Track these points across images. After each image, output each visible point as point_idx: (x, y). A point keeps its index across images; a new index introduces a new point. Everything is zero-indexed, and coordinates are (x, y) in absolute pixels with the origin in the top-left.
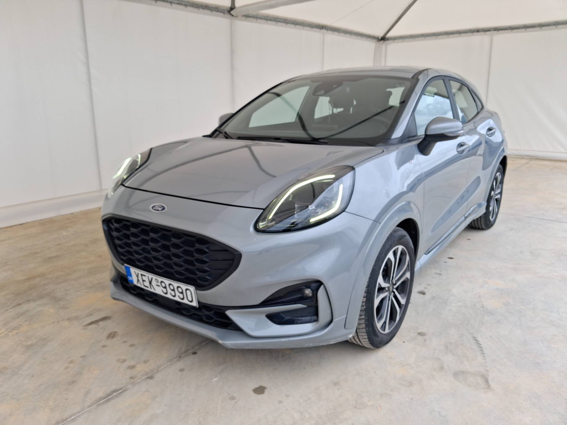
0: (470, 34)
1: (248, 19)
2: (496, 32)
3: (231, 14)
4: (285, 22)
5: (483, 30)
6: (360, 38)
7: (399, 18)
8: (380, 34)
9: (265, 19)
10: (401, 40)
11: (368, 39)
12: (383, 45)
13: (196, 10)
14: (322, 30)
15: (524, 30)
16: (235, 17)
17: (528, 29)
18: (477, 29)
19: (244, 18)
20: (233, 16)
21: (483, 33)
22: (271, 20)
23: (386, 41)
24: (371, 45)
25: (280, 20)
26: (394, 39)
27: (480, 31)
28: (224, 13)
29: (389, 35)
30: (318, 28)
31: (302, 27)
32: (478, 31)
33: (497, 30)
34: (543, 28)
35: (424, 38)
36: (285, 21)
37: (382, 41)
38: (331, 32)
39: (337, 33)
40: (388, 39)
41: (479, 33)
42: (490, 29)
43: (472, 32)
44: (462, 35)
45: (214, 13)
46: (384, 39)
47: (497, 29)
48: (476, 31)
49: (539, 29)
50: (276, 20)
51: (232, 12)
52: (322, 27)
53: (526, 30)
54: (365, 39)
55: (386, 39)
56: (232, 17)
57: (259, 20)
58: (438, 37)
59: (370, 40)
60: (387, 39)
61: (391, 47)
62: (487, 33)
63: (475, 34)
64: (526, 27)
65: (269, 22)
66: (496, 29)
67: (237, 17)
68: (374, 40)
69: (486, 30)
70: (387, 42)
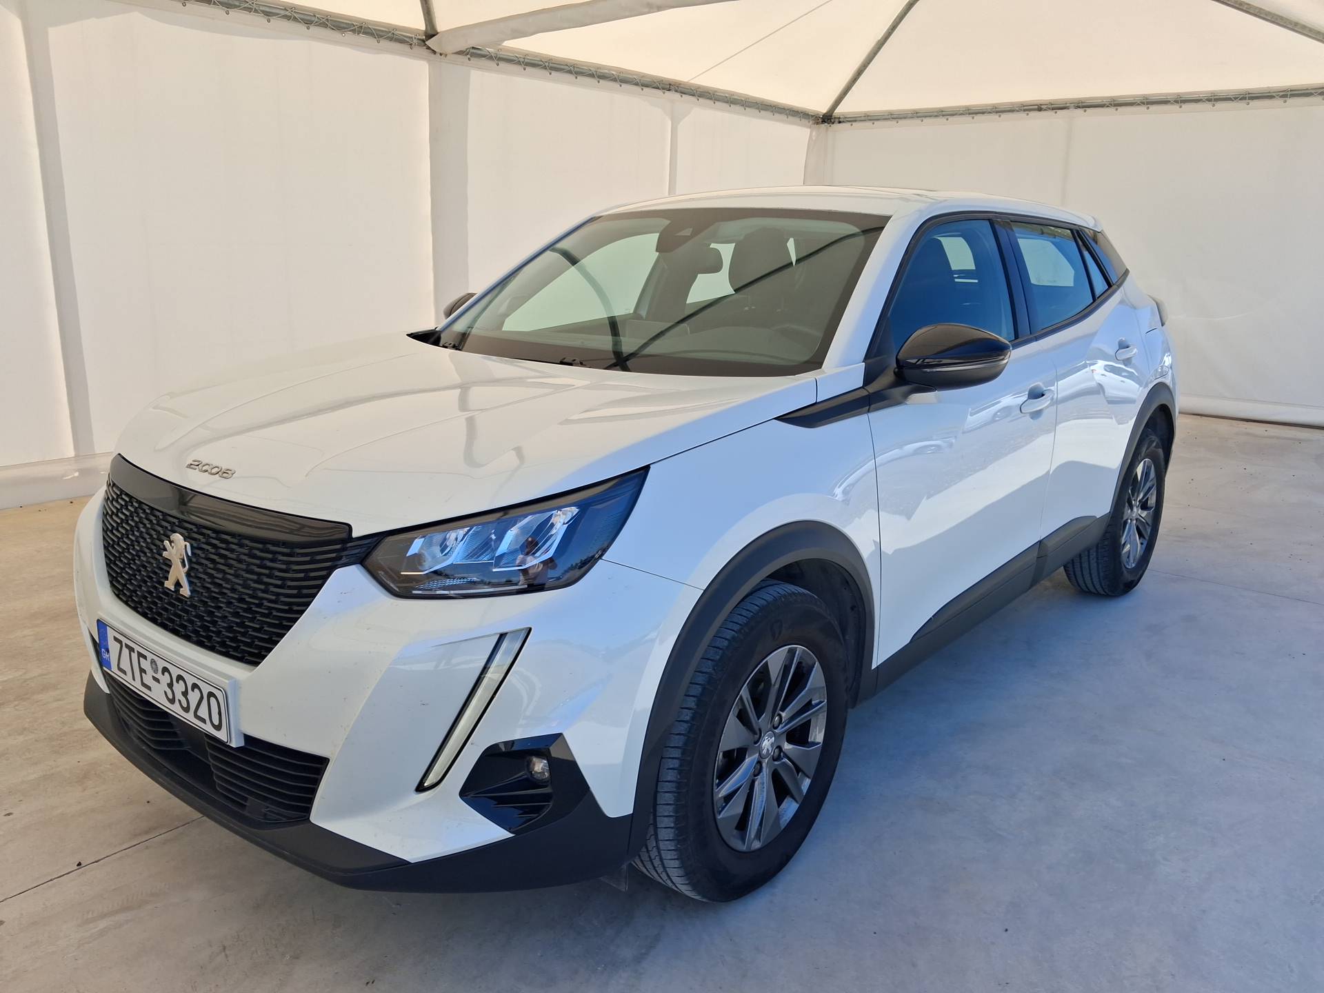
0: (1023, 115)
1: (474, 61)
2: (1080, 111)
3: (429, 48)
4: (570, 72)
5: (1050, 106)
7: (859, 73)
9: (519, 63)
13: (336, 35)
14: (667, 93)
15: (1143, 108)
16: (441, 54)
17: (1153, 108)
18: (1038, 103)
19: (464, 59)
20: (434, 52)
21: (1051, 113)
22: (534, 65)
23: (833, 123)
24: (801, 133)
25: (558, 66)
27: (1042, 107)
28: (411, 45)
30: (658, 88)
31: (616, 85)
32: (1039, 108)
33: (1083, 107)
34: (1185, 106)
35: (918, 121)
36: (572, 69)
37: (826, 124)
38: (693, 99)
39: (710, 102)
41: (1042, 113)
42: (1068, 105)
43: (1025, 110)
44: (1004, 116)
45: (384, 43)
46: (827, 119)
47: (1082, 105)
48: (1036, 107)
49: (1176, 107)
50: (547, 64)
51: (429, 43)
52: (668, 86)
53: (1148, 108)
54: (784, 117)
55: (835, 118)
56: (433, 55)
57: (502, 64)
58: (951, 119)
62: (1059, 112)
63: (1032, 114)
64: (1147, 102)
65: (528, 69)
66: (1080, 104)
67: (446, 55)
68: (804, 121)
69: (1058, 107)
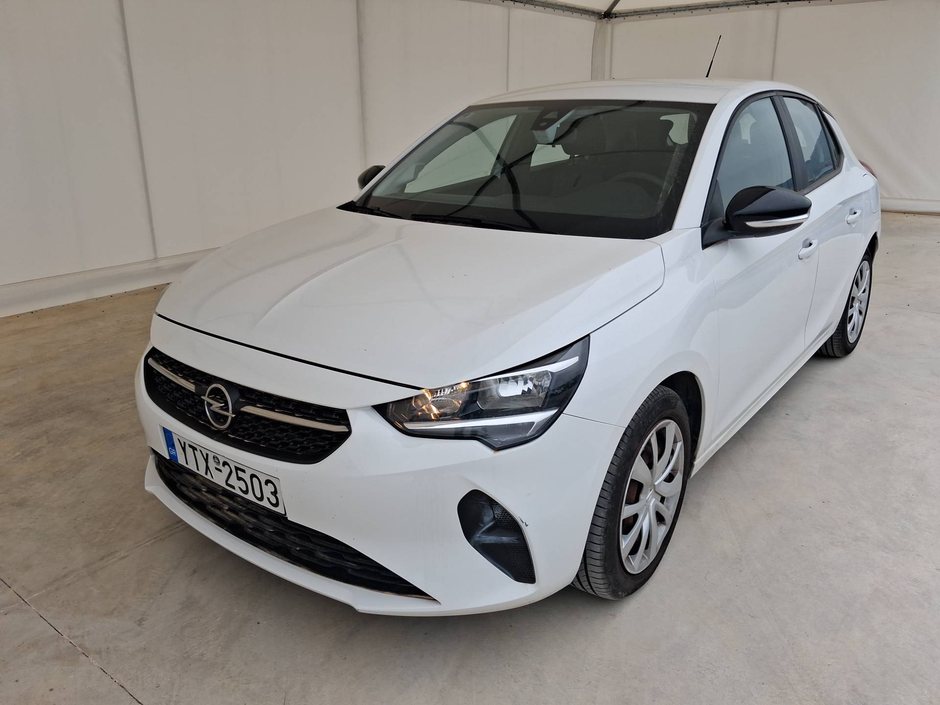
6: (569, 13)
8: (603, 7)
10: (637, 17)
11: (583, 16)
12: (608, 25)
26: (625, 15)
29: (617, 9)
40: (616, 16)
59: (587, 16)
60: (614, 15)
61: (620, 28)
70: (614, 20)
